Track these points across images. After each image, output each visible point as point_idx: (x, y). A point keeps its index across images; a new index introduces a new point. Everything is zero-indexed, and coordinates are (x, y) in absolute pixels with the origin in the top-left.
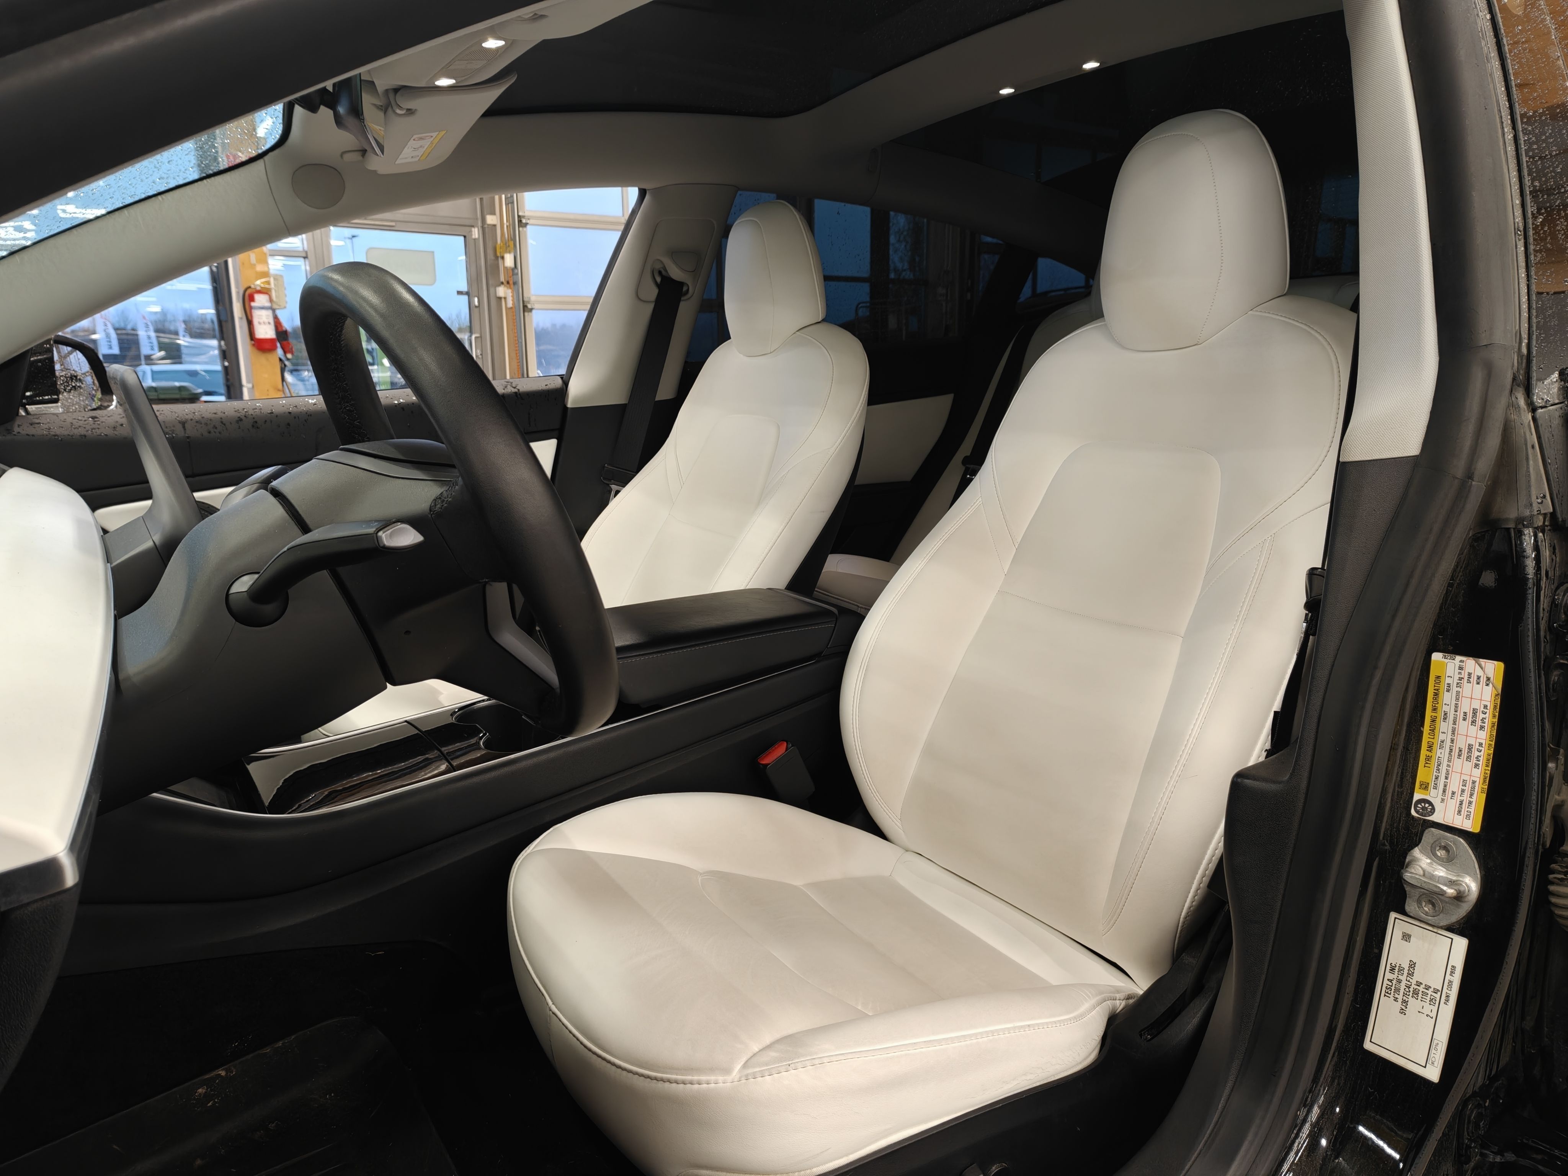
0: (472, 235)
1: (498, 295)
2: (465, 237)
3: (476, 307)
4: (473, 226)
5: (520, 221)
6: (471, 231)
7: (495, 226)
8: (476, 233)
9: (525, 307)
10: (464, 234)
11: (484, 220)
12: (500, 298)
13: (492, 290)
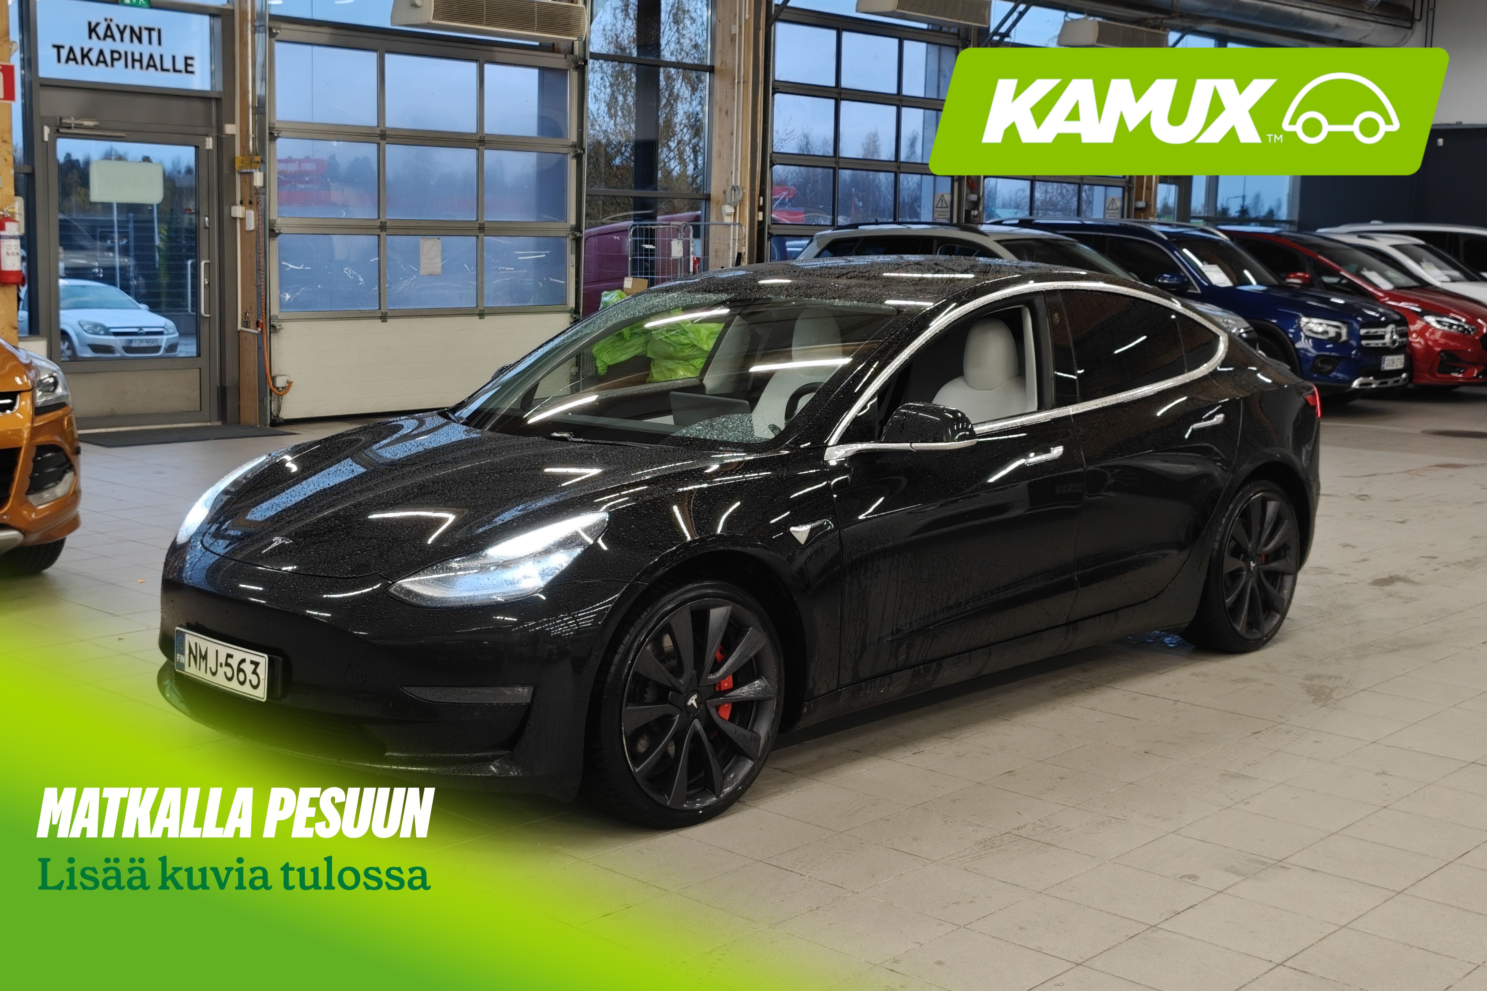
0: (205, 145)
1: (233, 215)
2: (197, 147)
3: (205, 227)
4: (207, 136)
5: (271, 134)
6: (205, 141)
7: (233, 136)
8: (209, 143)
9: (272, 231)
10: (197, 145)
11: (220, 129)
12: (235, 219)
13: (226, 209)
